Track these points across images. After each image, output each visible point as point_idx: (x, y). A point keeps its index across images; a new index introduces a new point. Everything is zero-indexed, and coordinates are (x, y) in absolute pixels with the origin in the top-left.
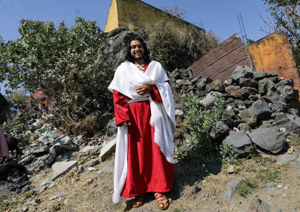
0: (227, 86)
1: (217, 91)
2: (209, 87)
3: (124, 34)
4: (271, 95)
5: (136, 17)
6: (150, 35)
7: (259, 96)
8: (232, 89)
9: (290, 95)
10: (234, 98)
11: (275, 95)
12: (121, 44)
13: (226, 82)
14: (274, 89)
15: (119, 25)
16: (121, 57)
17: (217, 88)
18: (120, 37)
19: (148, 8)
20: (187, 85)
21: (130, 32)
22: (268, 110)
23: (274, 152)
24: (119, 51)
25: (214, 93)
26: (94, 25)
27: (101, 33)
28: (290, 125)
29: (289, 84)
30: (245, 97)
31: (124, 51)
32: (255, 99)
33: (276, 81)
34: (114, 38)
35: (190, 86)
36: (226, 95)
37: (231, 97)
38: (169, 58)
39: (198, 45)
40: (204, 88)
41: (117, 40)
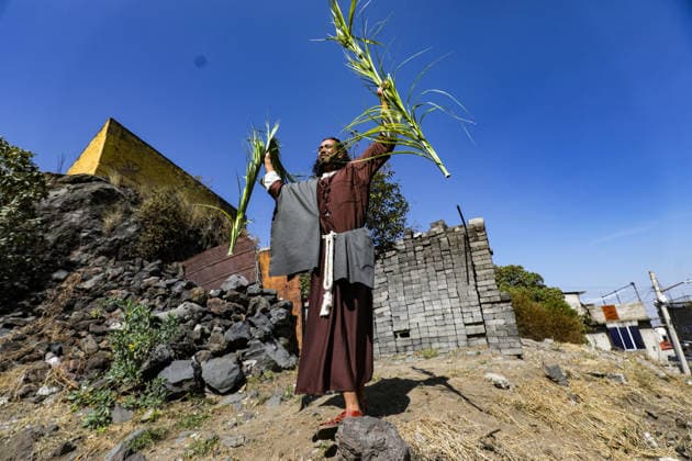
0: (211, 297)
1: (195, 302)
2: (185, 295)
3: (95, 187)
4: (258, 317)
5: (136, 168)
6: (145, 202)
7: (244, 316)
8: (215, 303)
9: (280, 321)
10: (215, 315)
11: (264, 319)
12: (82, 200)
13: (212, 292)
14: (265, 311)
15: (98, 170)
16: (73, 220)
17: (196, 299)
18: (85, 190)
19: (164, 162)
20: (157, 288)
21: (108, 186)
22: (247, 336)
23: (221, 391)
24: (75, 209)
25: (188, 304)
26: (27, 158)
27: (35, 174)
28: (263, 357)
29: (285, 306)
30: (227, 315)
31: (85, 213)
32: (237, 320)
33: (274, 301)
34: (73, 187)
35: (160, 290)
36: (205, 309)
37: (212, 313)
38: (163, 242)
39: (216, 234)
40: (179, 295)
41: (76, 192)
